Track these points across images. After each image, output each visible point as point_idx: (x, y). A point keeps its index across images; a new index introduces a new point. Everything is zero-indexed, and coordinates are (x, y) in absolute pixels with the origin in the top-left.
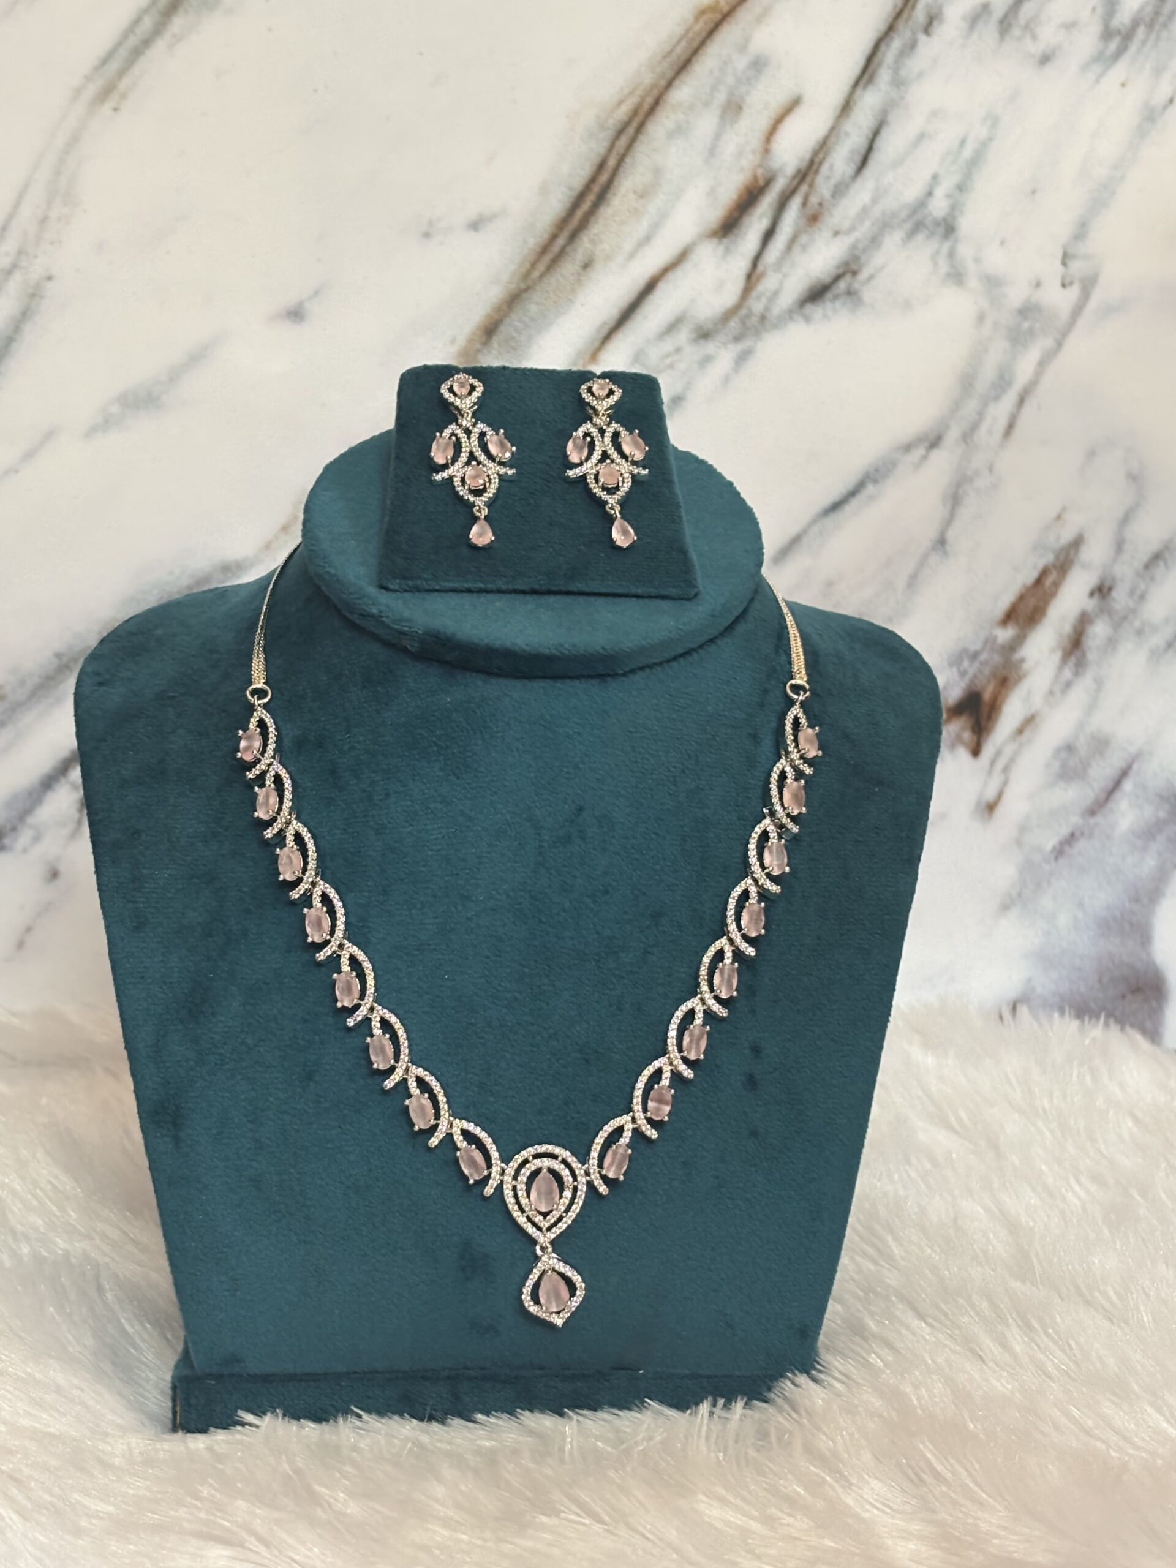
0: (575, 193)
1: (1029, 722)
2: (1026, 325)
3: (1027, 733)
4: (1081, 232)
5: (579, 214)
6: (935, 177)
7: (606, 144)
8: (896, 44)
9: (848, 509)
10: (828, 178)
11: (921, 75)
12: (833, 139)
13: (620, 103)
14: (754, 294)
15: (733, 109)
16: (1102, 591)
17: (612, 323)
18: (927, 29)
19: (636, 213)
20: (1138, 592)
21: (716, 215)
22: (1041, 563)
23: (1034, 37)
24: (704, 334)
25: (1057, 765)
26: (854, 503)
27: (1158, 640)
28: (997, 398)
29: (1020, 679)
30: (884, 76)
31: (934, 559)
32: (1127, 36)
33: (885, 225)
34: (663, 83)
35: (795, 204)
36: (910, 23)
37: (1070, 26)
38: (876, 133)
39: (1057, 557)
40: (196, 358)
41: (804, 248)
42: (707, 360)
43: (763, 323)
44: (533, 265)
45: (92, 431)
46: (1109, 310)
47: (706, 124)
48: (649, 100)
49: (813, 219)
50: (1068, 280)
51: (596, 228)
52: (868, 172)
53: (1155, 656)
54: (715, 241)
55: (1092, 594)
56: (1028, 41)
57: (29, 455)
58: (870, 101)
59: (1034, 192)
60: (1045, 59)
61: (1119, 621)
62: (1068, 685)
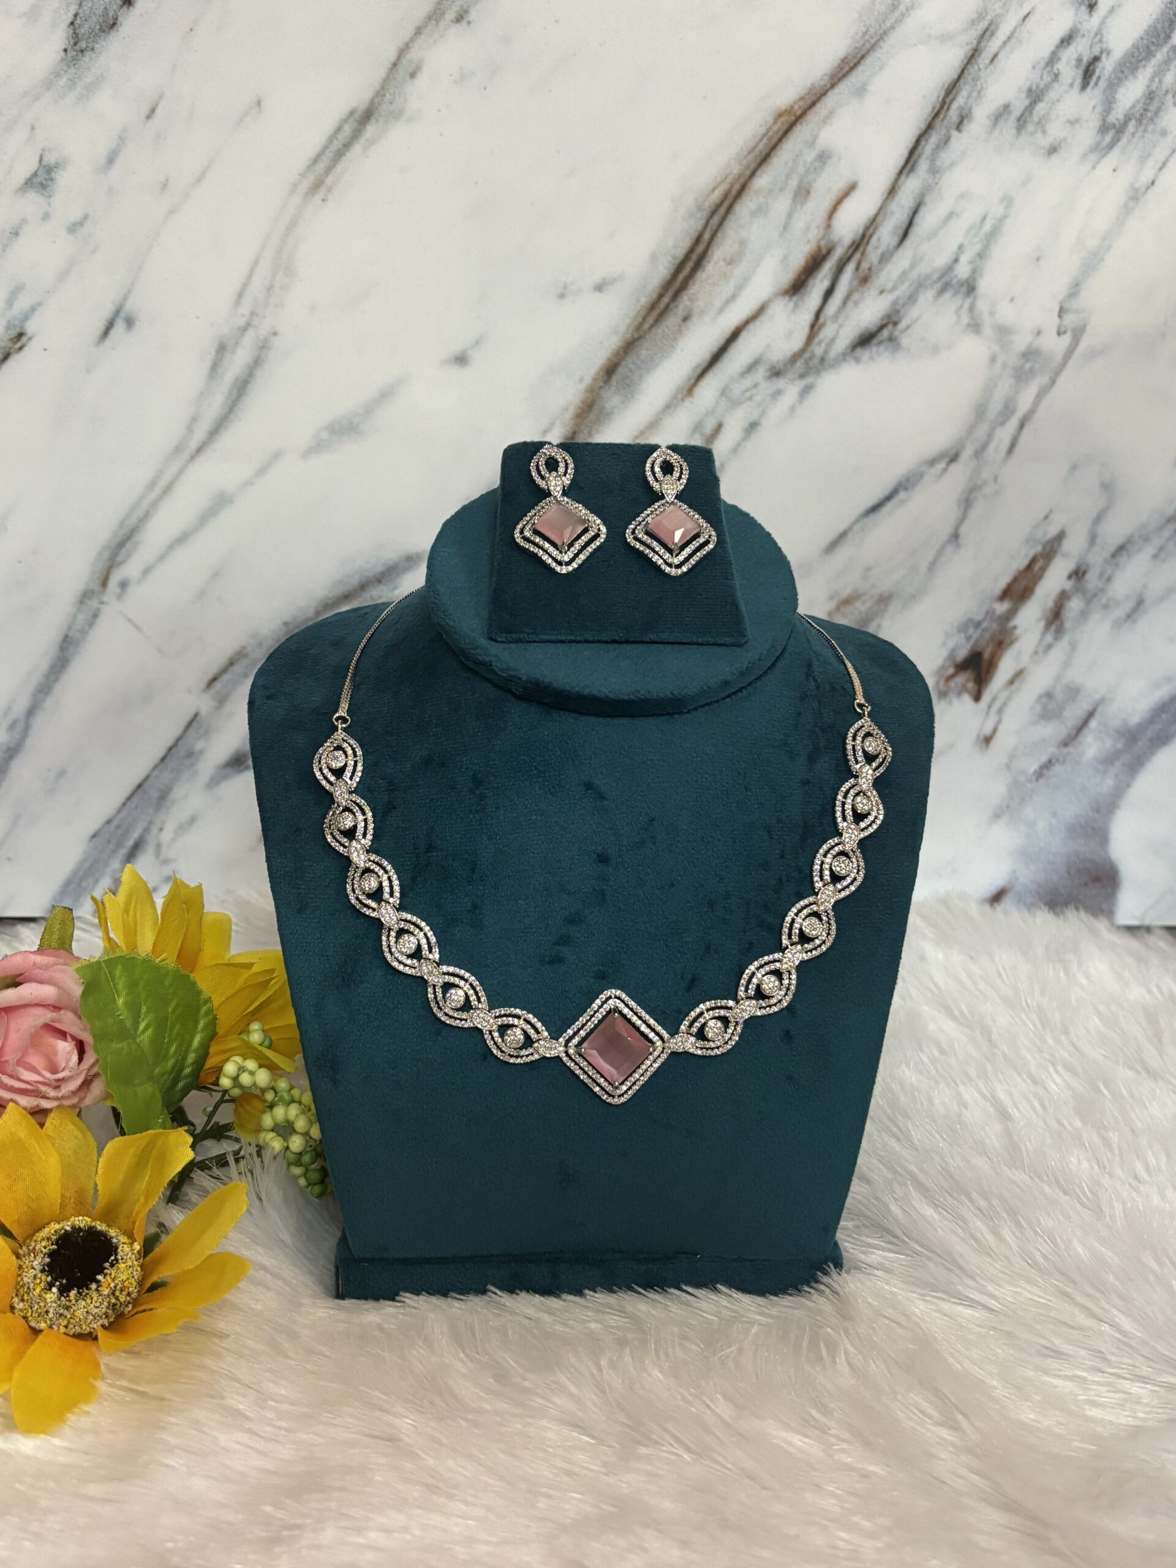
0: (677, 261)
1: (1018, 676)
2: (1028, 366)
3: (1016, 684)
4: (1074, 290)
5: (681, 277)
6: (961, 247)
7: (703, 222)
8: (934, 139)
9: (885, 510)
10: (877, 248)
11: (952, 165)
12: (881, 217)
13: (714, 189)
14: (816, 340)
15: (803, 193)
16: (1078, 574)
17: (705, 364)
18: (959, 127)
19: (725, 276)
20: (1106, 576)
21: (787, 277)
22: (1031, 554)
23: (1044, 132)
24: (776, 373)
25: (1039, 708)
26: (889, 505)
27: (1119, 613)
28: (1003, 423)
29: (1012, 642)
30: (923, 165)
31: (949, 549)
32: (1120, 130)
33: (920, 285)
34: (748, 173)
35: (850, 268)
36: (945, 122)
37: (1073, 122)
38: (915, 212)
39: (1044, 548)
40: (386, 395)
41: (856, 304)
42: (776, 395)
43: (823, 364)
44: (644, 319)
45: (308, 453)
46: (1094, 354)
47: (781, 205)
48: (737, 187)
49: (864, 280)
50: (1062, 330)
51: (693, 289)
52: (908, 243)
53: (1118, 624)
54: (787, 298)
55: (1070, 577)
56: (1039, 135)
57: (262, 471)
58: (911, 186)
59: (1038, 259)
60: (1053, 150)
61: (1090, 598)
62: (1049, 647)
